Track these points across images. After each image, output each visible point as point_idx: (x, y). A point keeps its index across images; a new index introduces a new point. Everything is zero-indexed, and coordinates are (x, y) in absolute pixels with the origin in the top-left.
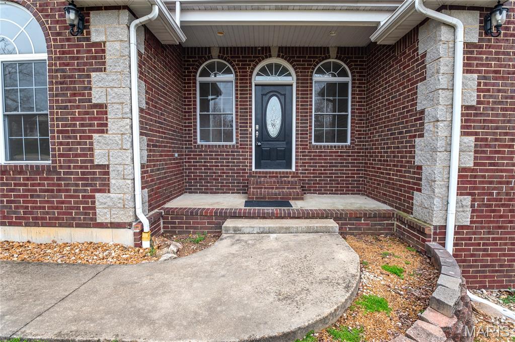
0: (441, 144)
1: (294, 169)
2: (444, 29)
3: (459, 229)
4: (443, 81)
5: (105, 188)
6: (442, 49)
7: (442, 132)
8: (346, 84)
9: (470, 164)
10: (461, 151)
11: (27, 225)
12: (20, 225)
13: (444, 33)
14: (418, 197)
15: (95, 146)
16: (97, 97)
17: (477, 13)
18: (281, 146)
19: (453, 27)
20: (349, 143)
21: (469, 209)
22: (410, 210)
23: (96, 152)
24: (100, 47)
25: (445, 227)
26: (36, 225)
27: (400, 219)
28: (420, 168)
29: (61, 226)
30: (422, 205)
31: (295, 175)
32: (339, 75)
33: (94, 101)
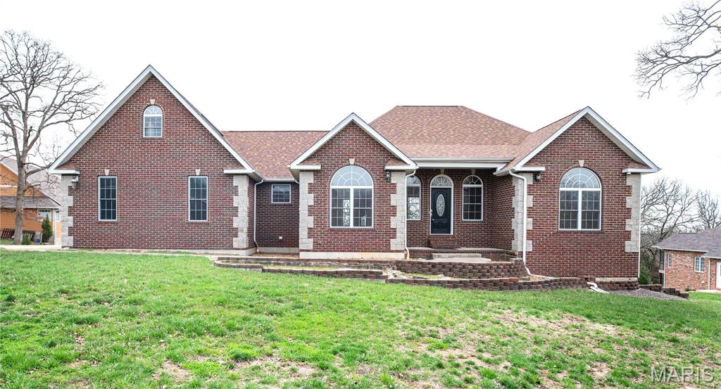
0: (519, 221)
1: (452, 233)
2: (520, 180)
3: (528, 253)
4: (520, 199)
5: (394, 237)
6: (519, 187)
7: (520, 217)
8: (481, 188)
9: (531, 229)
10: (527, 224)
11: (362, 251)
12: (359, 251)
13: (520, 181)
14: (513, 242)
15: (392, 221)
16: (393, 203)
17: (532, 174)
18: (445, 221)
19: (523, 180)
20: (482, 220)
21: (532, 246)
22: (510, 249)
23: (392, 224)
24: (395, 185)
25: (522, 252)
26: (366, 252)
27: (507, 253)
28: (513, 230)
29: (376, 252)
30: (515, 245)
31: (453, 237)
32: (477, 183)
33: (392, 205)
